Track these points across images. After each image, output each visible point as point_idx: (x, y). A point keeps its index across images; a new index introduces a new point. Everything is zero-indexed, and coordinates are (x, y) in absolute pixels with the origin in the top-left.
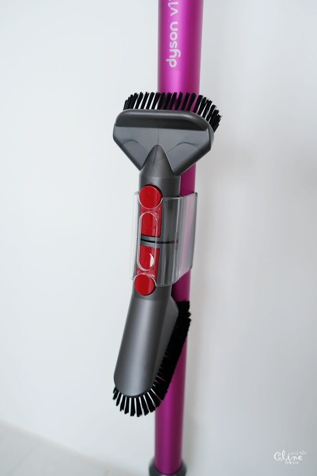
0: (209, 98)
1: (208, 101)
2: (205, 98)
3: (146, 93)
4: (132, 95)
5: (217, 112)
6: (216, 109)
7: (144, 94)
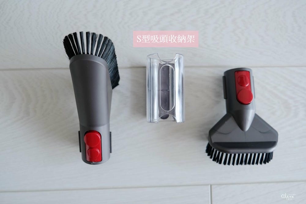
0: (215, 163)
1: (215, 161)
2: (217, 162)
3: (257, 164)
4: (268, 162)
5: (208, 155)
6: (209, 157)
7: (259, 164)
